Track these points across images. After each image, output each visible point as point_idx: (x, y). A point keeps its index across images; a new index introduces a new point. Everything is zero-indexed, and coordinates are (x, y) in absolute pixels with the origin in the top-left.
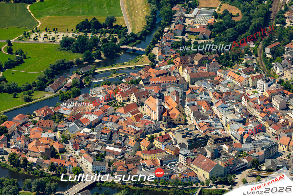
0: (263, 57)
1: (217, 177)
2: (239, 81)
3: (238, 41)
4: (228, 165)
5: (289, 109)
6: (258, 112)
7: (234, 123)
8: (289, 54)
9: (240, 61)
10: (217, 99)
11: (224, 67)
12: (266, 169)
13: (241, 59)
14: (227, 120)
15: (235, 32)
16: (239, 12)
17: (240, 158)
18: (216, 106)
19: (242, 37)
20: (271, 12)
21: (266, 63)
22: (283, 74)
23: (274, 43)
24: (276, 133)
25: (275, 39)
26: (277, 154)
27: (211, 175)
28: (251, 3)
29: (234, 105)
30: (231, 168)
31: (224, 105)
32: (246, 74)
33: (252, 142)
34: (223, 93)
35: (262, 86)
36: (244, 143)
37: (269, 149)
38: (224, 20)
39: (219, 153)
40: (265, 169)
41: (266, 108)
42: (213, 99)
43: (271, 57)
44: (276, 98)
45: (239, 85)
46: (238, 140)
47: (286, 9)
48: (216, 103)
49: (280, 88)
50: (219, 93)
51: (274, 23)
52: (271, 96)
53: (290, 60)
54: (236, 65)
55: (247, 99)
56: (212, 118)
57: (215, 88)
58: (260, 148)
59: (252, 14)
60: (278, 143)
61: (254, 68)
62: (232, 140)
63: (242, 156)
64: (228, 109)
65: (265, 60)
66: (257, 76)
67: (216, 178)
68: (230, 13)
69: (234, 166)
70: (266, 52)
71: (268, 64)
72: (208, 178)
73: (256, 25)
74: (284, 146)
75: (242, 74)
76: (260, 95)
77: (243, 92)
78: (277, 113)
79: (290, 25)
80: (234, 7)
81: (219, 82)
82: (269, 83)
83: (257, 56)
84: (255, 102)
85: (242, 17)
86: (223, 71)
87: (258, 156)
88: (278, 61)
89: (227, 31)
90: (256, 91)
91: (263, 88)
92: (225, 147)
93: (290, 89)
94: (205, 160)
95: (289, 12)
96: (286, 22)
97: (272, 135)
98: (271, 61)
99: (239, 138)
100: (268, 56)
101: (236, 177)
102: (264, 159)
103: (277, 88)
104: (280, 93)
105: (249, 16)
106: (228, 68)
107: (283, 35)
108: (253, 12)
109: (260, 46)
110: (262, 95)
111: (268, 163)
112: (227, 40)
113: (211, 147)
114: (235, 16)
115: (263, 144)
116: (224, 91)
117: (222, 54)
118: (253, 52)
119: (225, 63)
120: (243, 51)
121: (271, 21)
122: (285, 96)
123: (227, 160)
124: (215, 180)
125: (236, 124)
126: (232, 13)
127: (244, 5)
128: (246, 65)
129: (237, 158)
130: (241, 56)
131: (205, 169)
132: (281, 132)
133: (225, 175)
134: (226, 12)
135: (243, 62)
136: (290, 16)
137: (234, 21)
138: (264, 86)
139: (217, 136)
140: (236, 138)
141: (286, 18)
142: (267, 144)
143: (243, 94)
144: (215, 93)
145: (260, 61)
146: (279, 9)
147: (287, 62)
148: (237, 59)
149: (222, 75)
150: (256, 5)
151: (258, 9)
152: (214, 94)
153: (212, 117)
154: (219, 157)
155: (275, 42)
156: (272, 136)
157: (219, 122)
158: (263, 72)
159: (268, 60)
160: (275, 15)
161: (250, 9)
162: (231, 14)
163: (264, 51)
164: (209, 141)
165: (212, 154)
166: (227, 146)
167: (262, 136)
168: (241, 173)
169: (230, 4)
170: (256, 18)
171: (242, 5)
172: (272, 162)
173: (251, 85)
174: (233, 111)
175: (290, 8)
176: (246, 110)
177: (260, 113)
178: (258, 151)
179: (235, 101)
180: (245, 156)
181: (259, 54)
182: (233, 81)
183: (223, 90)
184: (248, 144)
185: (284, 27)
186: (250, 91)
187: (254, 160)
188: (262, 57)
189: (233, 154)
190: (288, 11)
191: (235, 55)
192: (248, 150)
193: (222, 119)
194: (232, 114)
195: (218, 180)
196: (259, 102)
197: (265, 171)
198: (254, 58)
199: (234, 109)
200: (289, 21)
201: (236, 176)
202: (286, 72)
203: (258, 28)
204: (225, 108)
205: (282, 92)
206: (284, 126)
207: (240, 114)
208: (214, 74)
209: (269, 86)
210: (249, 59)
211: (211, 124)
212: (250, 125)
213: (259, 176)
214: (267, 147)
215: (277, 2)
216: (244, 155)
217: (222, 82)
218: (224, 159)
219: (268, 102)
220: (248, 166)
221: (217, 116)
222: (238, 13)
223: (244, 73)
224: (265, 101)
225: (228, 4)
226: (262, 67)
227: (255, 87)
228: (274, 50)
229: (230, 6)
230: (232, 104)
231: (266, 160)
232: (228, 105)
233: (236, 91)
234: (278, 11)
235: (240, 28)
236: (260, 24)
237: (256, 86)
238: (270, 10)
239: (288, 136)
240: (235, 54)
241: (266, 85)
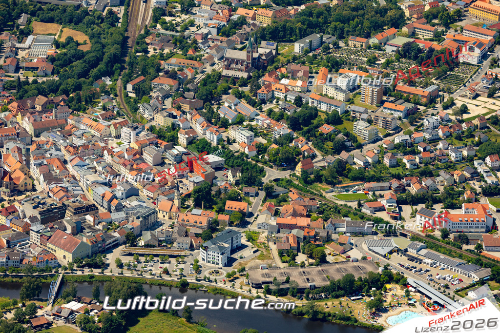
0: (125, 97)
1: (82, 258)
2: (98, 130)
3: (90, 77)
4: (96, 242)
5: (165, 163)
6: (127, 170)
7: (97, 185)
8: (158, 92)
9: (95, 104)
10: (72, 155)
11: (75, 112)
12: (145, 244)
13: (96, 100)
14: (88, 182)
15: (85, 65)
16: (86, 38)
17: (110, 232)
18: (72, 165)
19: (95, 71)
20: (128, 37)
21: (130, 104)
22: (154, 118)
23: (136, 78)
24: (152, 196)
25: (137, 73)
26: (157, 224)
27: (75, 256)
28: (101, 27)
29: (95, 162)
30: (100, 245)
31: (82, 163)
32: (105, 120)
33: (124, 209)
34: (79, 146)
35: (129, 135)
36: (113, 211)
37: (146, 218)
38: (69, 50)
39: (82, 227)
40: (143, 244)
41: (137, 164)
42: (65, 154)
43: (135, 96)
44: (148, 150)
45: (98, 134)
46: (104, 207)
47: (147, 33)
48: (71, 161)
49: (151, 137)
50: (74, 147)
51: (133, 51)
52: (140, 148)
53: (160, 99)
54: (90, 108)
55: (110, 154)
56: (68, 181)
57: (67, 141)
58: (135, 218)
59: (103, 41)
60: (157, 209)
61: (115, 112)
62: (97, 208)
63: (112, 229)
64: (88, 168)
65: (128, 101)
66: (121, 122)
67: (82, 260)
68: (75, 41)
69: (104, 242)
70: (127, 90)
71: (132, 106)
72: (71, 261)
73: (111, 55)
74: (165, 213)
75: (100, 120)
76: (127, 147)
77: (105, 144)
78: (152, 170)
79: (155, 54)
80: (79, 33)
81: (71, 132)
82: (137, 131)
83: (116, 95)
84: (121, 156)
85: (91, 46)
86: (76, 118)
87: (133, 228)
88: (145, 101)
89: (74, 64)
90: (120, 142)
91: (130, 138)
92: (89, 218)
93: (165, 137)
94: (65, 237)
95: (151, 37)
96: (149, 50)
97: (148, 199)
98: (136, 102)
99: (106, 205)
100: (130, 95)
101: (107, 258)
102: (141, 232)
103: (148, 138)
104: (153, 143)
105: (101, 43)
106: (80, 113)
107: (147, 67)
108: (104, 38)
109: (119, 83)
110: (130, 147)
111: (147, 236)
112: (76, 76)
113: (71, 220)
114: (82, 45)
115: (138, 212)
116: (80, 144)
117: (71, 95)
118: (111, 90)
119: (77, 107)
120: (98, 89)
121: (129, 49)
122: (159, 147)
123: (94, 236)
124: (81, 263)
125: (100, 187)
126: (78, 40)
127: (92, 30)
128: (104, 108)
129: (106, 232)
130: (96, 96)
131: (66, 248)
132: (159, 195)
133: (92, 255)
134: (70, 40)
135: (99, 105)
136: (153, 42)
137: (82, 51)
139: (77, 204)
140: (102, 206)
141: (148, 44)
142: (143, 211)
143: (105, 147)
144: (68, 147)
145: (121, 103)
146: (137, 33)
147: (157, 102)
148: (91, 101)
149: (74, 123)
150: (109, 28)
151: (112, 34)
152: (67, 149)
153: (68, 179)
154: (83, 232)
155: (138, 76)
156: (148, 200)
157: (78, 185)
158: (127, 116)
159: (132, 100)
160: (133, 42)
161: (100, 34)
162: (77, 41)
163: (125, 88)
164: (67, 211)
165: (73, 228)
166: (92, 217)
167: (135, 201)
168: (113, 252)
169: (74, 29)
170: (109, 46)
171: (90, 29)
172: (152, 235)
173: (113, 134)
174: (94, 170)
175: (151, 31)
176: (111, 168)
177: (130, 171)
178: (133, 221)
179: (96, 157)
180: (116, 229)
181: (118, 94)
182: (90, 130)
183: (78, 142)
184: (119, 213)
185: (147, 56)
186: (113, 143)
187: (128, 234)
188: (123, 96)
189: (100, 227)
190: (149, 35)
191: (88, 96)
192: (119, 221)
193: (80, 182)
194: (93, 175)
195: (84, 263)
196: (126, 157)
197: (143, 248)
198: (113, 99)
199: (95, 168)
200: (152, 48)
201: (107, 255)
202: (158, 116)
203: (117, 59)
204: (84, 166)
205: (154, 142)
206: (162, 186)
207: (103, 173)
208: (64, 122)
209: (137, 134)
210: (107, 100)
211: (67, 188)
212: (119, 187)
213: (137, 254)
214: (144, 216)
215: (134, 24)
216: (114, 227)
217: (75, 133)
218: (90, 234)
219: (138, 156)
220: (121, 241)
221: (74, 178)
222: (86, 41)
223: (103, 119)
224: (135, 155)
225: (71, 28)
226: (124, 110)
227: (118, 137)
228: (139, 88)
229: (74, 31)
230: (92, 160)
231: (143, 232)
232: (87, 162)
233: (96, 143)
234: (137, 36)
235: (91, 59)
236: (116, 53)
237: (120, 135)
238: (126, 35)
239: (168, 200)
240: (88, 94)
241: (133, 134)
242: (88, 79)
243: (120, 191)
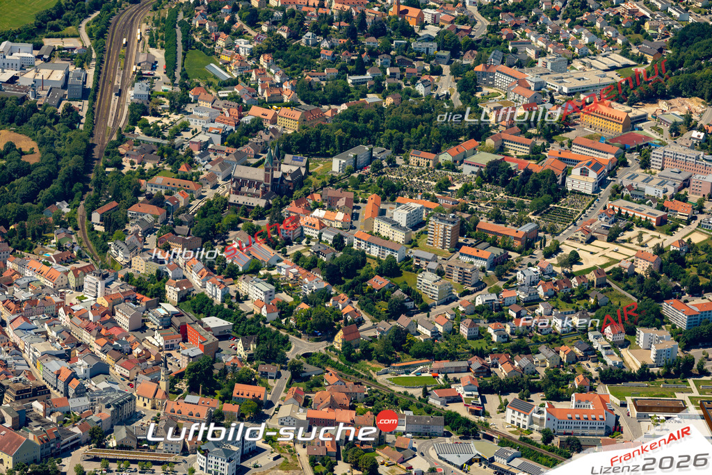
0: (89, 231)
1: (27, 464)
2: (50, 278)
3: (39, 201)
4: (47, 440)
5: (147, 328)
6: (92, 337)
7: (49, 358)
8: (137, 225)
9: (46, 240)
10: (13, 314)
11: (17, 251)
12: (117, 445)
13: (48, 235)
14: (36, 354)
15: (32, 184)
16: (34, 145)
17: (67, 426)
18: (12, 328)
19: (46, 193)
20: (94, 145)
21: (97, 242)
22: (131, 262)
23: (105, 203)
24: (128, 375)
25: (107, 197)
26: (135, 416)
27: (17, 461)
28: (54, 129)
29: (46, 325)
30: (52, 445)
31: (28, 326)
32: (61, 264)
33: (87, 393)
34: (23, 301)
35: (94, 286)
36: (71, 396)
37: (119, 407)
38: (10, 162)
39: (27, 418)
40: (115, 445)
41: (107, 329)
42: (3, 313)
43: (104, 230)
44: (123, 309)
45: (50, 284)
46: (59, 390)
47: (122, 140)
48: (12, 322)
49: (128, 290)
50: (16, 303)
51: (101, 165)
52: (111, 304)
53: (140, 235)
54: (39, 246)
55: (68, 313)
56: (8, 352)
57: (7, 293)
58: (104, 406)
59: (58, 149)
60: (135, 394)
61: (75, 252)
62: (49, 391)
63: (70, 422)
64: (36, 333)
65: (94, 236)
66: (84, 267)
67: (27, 467)
68: (17, 148)
69: (58, 441)
70: (93, 221)
71: (99, 245)
72: (11, 467)
73: (70, 170)
74: (146, 400)
75: (54, 264)
76: (93, 303)
77: (61, 298)
78: (127, 337)
79: (132, 169)
80: (23, 137)
81: (11, 280)
82: (107, 280)
83: (76, 228)
84: (83, 317)
85: (40, 156)
86: (18, 259)
87: (100, 421)
88: (119, 238)
89: (16, 182)
90: (83, 296)
91: (97, 291)
92: (38, 406)
93: (146, 290)
94: (3, 433)
95: (126, 145)
96: (124, 163)
97: (122, 379)
98: (105, 238)
99: (61, 386)
100: (97, 228)
101: (63, 463)
102: (112, 427)
103: (122, 291)
104: (129, 299)
105: (55, 153)
106: (25, 253)
107: (121, 188)
108: (60, 145)
109: (81, 210)
110: (96, 304)
111: (121, 433)
112: (19, 200)
113: (11, 408)
114: (27, 154)
115: (109, 398)
116: (24, 298)
117: (12, 227)
118: (69, 221)
119: (20, 244)
120: (51, 219)
121: (96, 161)
122: (139, 304)
123: (44, 431)
124: (26, 470)
125: (54, 361)
126: (22, 147)
127: (42, 133)
128: (59, 247)
129: (61, 426)
130: (48, 229)
131: (4, 449)
132: (137, 373)
133: (41, 459)
134: (10, 147)
135: (53, 241)
136: (130, 153)
137: (28, 163)
138: (97, 287)
139: (20, 384)
140: (55, 388)
141: (122, 156)
142: (115, 396)
143: (61, 302)
144: (8, 302)
145: (84, 239)
146: (107, 139)
147: (136, 239)
148: (40, 236)
149: (16, 267)
150: (66, 131)
151: (71, 140)
152: (5, 304)
153: (7, 348)
154: (28, 426)
155: (108, 202)
156: (122, 381)
157: (21, 358)
158: (92, 258)
159: (100, 236)
160: (101, 151)
161: (53, 139)
162: (20, 149)
163: (90, 218)
164: (6, 395)
165: (14, 419)
166: (42, 404)
167: (104, 383)
168: (71, 455)
169: (16, 131)
170: (67, 158)
171: (39, 132)
172: (128, 432)
173: (73, 284)
174: (45, 336)
175: (127, 137)
176: (69, 333)
177: (96, 339)
178: (100, 412)
179: (47, 317)
180: (76, 422)
181: (80, 227)
182: (38, 278)
183: (22, 295)
184: (80, 398)
185: (121, 173)
186: (71, 297)
187: (94, 429)
188: (86, 230)
189: (53, 419)
190: (124, 143)
191: (37, 229)
192: (80, 410)
193: (24, 352)
194: (43, 343)
195: (29, 470)
196: (91, 318)
197: (115, 450)
198: (72, 233)
199: (45, 333)
200: (128, 161)
201: (63, 460)
202: (137, 260)
203: (78, 176)
204: (30, 330)
205: (132, 297)
206: (142, 361)
207: (58, 340)
208: (2, 266)
209: (107, 285)
210: (63, 235)
211: (6, 362)
212: (80, 362)
213: (106, 459)
214: (116, 403)
215: (103, 125)
216: (73, 419)
217: (18, 282)
218: (39, 428)
219: (108, 317)
220: (84, 440)
221: (16, 346)
222: (33, 148)
223: (57, 263)
224: (103, 315)
225: (12, 130)
226: (88, 250)
227: (80, 288)
228: (110, 218)
229: (17, 135)
230: (42, 322)
231: (115, 427)
232: (35, 324)
233: (47, 298)
234: (106, 143)
235: (41, 176)
236: (77, 168)
237: (83, 286)
238: (91, 142)
239: (152, 381)
240: (36, 225)
241: (101, 284)
242: (36, 204)
243: (82, 366)
